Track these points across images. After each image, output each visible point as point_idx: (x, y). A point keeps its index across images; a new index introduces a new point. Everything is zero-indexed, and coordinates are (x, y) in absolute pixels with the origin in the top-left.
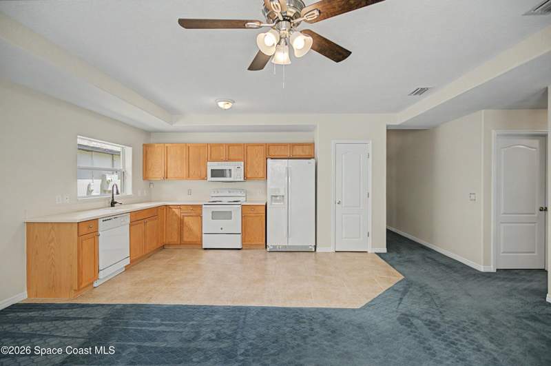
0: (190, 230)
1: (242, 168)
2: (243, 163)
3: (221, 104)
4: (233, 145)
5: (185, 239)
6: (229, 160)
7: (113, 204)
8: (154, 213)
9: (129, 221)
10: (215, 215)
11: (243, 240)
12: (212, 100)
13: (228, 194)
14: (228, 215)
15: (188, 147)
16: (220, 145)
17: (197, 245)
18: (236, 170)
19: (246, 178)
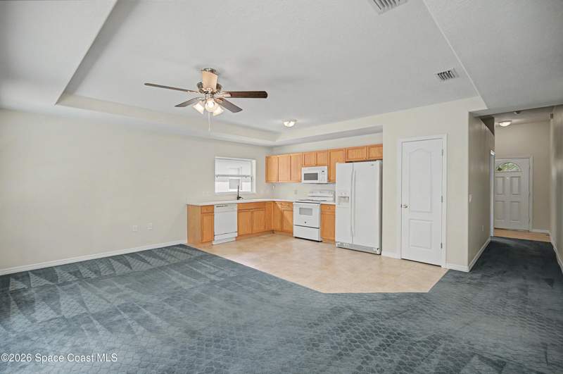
0: (288, 221)
1: (326, 172)
2: (326, 167)
3: (286, 124)
4: (320, 152)
5: (284, 228)
6: (316, 165)
7: (238, 198)
8: (261, 206)
9: (236, 209)
10: (302, 211)
11: (322, 234)
13: (319, 194)
14: (309, 211)
15: (290, 156)
16: (311, 153)
17: (289, 233)
18: (322, 173)
19: (329, 180)
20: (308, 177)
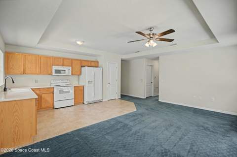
0: (46, 100)
1: (71, 70)
2: (71, 67)
5: (43, 106)
6: (63, 65)
7: (6, 89)
10: (61, 92)
11: (75, 102)
12: (74, 40)
15: (40, 57)
16: (60, 58)
18: (68, 70)
19: (72, 74)
20: (58, 71)
